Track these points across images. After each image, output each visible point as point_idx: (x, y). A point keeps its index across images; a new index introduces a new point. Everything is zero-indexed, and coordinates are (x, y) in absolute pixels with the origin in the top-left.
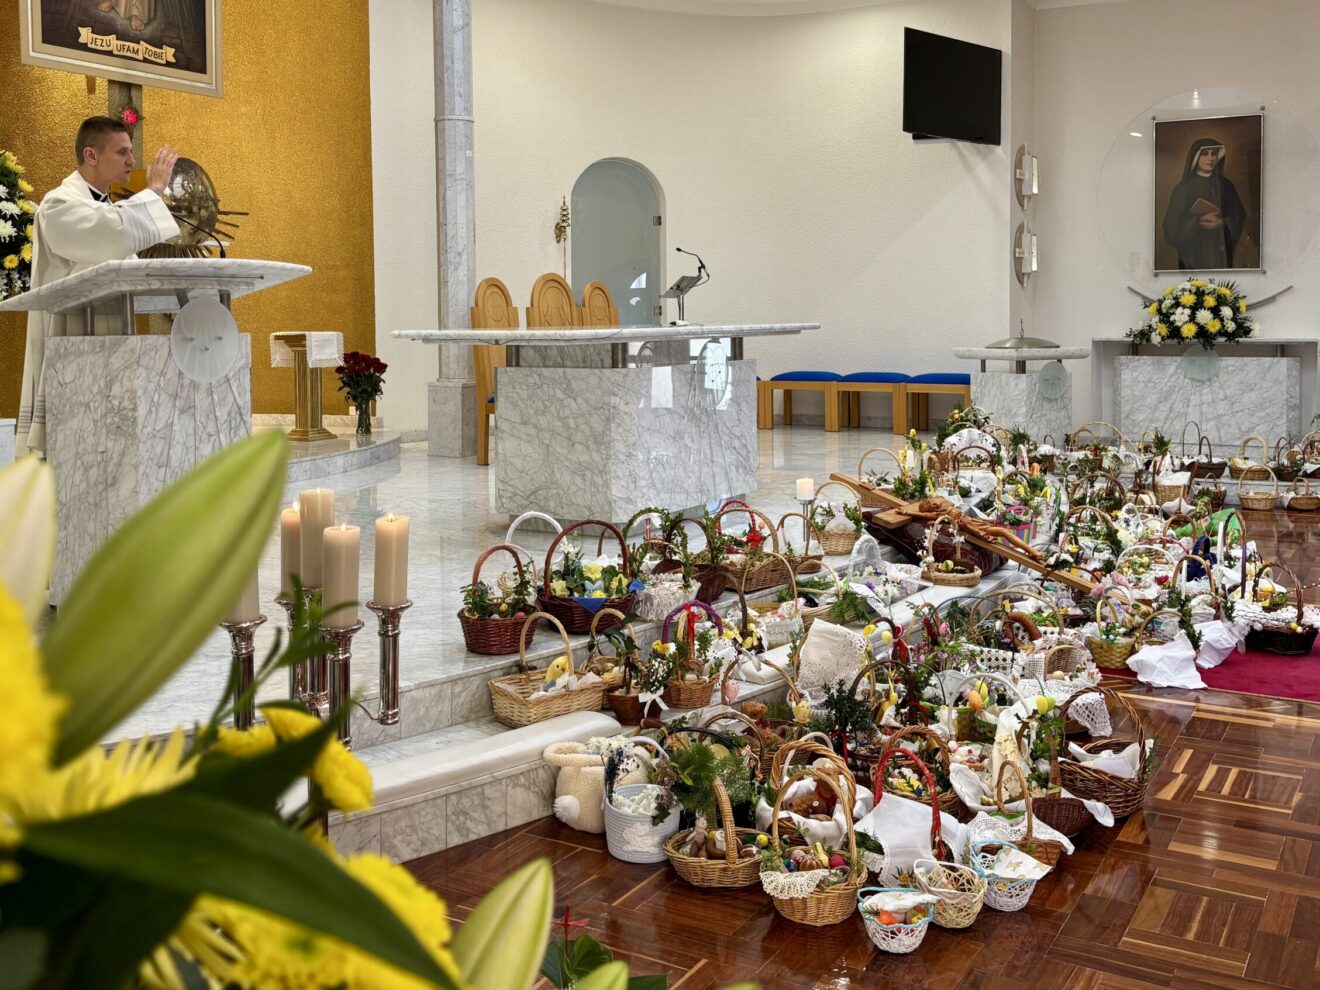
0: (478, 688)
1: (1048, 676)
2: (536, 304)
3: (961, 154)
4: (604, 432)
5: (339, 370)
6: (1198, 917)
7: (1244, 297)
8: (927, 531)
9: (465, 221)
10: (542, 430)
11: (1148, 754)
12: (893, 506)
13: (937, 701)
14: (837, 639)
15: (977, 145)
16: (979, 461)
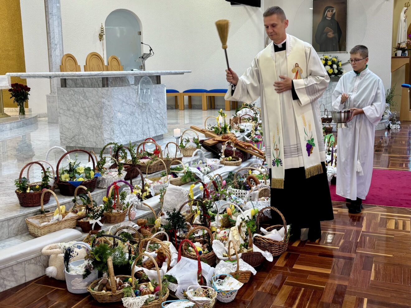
0: (21, 222)
1: (259, 199)
2: (88, 64)
3: (247, 11)
4: (100, 113)
5: (10, 90)
6: (299, 297)
7: (341, 61)
8: (222, 146)
9: (58, 32)
10: (75, 113)
11: (288, 231)
12: (213, 137)
13: (216, 212)
14: (177, 191)
15: (253, 7)
16: (249, 120)
